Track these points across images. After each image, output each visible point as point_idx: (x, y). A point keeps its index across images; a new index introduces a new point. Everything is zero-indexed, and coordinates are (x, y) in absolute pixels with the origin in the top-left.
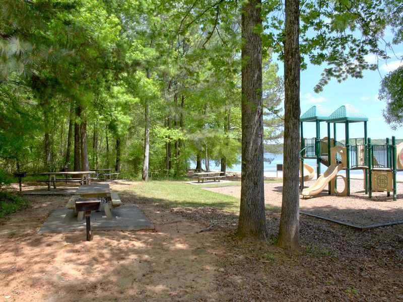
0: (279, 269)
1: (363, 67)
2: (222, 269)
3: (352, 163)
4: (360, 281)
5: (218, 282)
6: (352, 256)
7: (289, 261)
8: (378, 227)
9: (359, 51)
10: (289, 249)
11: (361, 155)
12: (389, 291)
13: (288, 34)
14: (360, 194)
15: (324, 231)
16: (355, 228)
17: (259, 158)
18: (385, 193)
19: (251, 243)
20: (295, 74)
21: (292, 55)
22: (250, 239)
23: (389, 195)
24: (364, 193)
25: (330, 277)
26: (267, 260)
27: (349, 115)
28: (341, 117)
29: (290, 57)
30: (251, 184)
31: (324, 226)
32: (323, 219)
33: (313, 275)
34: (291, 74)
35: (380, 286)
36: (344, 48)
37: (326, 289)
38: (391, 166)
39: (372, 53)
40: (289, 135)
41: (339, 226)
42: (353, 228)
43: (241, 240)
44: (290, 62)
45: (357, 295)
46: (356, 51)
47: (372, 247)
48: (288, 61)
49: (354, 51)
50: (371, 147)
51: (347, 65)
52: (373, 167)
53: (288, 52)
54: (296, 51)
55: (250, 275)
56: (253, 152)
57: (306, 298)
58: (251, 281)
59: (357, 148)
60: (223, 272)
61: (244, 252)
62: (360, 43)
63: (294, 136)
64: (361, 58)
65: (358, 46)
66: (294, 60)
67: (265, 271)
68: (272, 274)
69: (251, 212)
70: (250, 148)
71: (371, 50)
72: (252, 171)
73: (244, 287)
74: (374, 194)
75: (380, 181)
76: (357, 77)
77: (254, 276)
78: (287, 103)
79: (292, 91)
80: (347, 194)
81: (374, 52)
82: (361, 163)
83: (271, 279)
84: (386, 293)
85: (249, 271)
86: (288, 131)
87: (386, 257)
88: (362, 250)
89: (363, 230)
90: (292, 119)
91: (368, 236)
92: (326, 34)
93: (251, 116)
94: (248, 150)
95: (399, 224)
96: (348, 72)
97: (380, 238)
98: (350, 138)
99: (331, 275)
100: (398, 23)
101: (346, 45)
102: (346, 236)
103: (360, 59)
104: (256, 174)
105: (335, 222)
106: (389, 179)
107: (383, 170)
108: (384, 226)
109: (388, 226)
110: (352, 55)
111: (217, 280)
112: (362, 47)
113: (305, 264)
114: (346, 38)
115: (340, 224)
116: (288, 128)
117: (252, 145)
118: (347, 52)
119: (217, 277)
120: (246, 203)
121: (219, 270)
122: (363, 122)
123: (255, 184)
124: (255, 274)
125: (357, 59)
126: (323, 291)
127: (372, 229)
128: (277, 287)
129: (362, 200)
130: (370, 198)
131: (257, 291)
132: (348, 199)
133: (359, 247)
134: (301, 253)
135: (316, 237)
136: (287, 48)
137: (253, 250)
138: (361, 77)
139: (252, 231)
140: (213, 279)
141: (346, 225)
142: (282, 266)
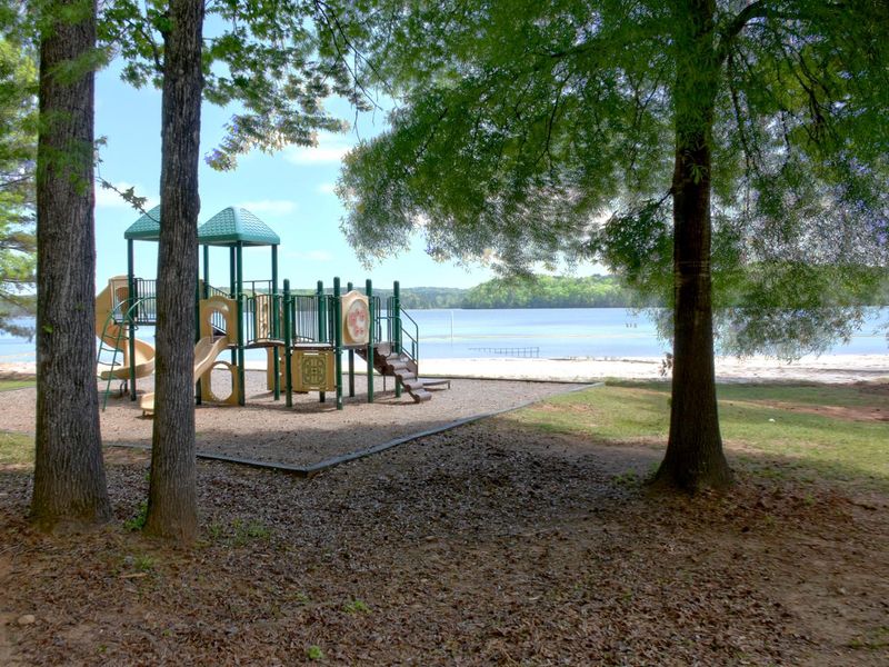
0: (176, 588)
1: (314, 123)
2: (30, 618)
3: (247, 336)
4: (355, 581)
5: (28, 656)
6: (313, 532)
7: (189, 564)
8: (335, 466)
9: (310, 87)
10: (178, 537)
11: (264, 317)
12: (419, 591)
13: (179, 16)
14: (261, 400)
15: (229, 485)
16: (293, 471)
17: (85, 316)
18: (314, 395)
19: (78, 534)
20: (190, 114)
21: (186, 67)
22: (72, 526)
23: (322, 398)
24: (272, 398)
25: (293, 586)
26: (137, 572)
27: (243, 229)
28: (225, 232)
29: (181, 71)
30: (69, 385)
31: (222, 473)
32: (215, 459)
33: (255, 587)
34: (181, 114)
35: (395, 584)
36: (278, 75)
37: (304, 614)
38: (331, 339)
39: (336, 95)
40: (173, 261)
41: (255, 472)
42: (286, 472)
43: (48, 530)
44: (179, 84)
45: (369, 611)
46: (302, 87)
47: (344, 508)
48: (175, 81)
49: (298, 86)
50: (290, 299)
51: (282, 113)
52: (294, 343)
53: (175, 60)
54: (194, 60)
55: (109, 617)
56: (71, 301)
57: (271, 643)
58: (119, 633)
59: (255, 301)
60: (33, 625)
61: (69, 561)
62: (313, 69)
63: (185, 263)
64: (314, 102)
65: (308, 74)
66: (189, 79)
67: (143, 600)
68: (162, 603)
69: (69, 456)
70: (64, 292)
71: (336, 89)
72: (70, 351)
73: (109, 651)
74: (296, 399)
75: (309, 371)
76: (300, 142)
77: (122, 620)
78: (168, 182)
79: (183, 156)
80: (238, 400)
81: (342, 92)
82: (264, 335)
83: (165, 616)
84: (415, 595)
85: (101, 606)
86: (171, 250)
87: (377, 523)
88: (326, 516)
89: (310, 475)
90: (181, 223)
91: (324, 486)
92: (245, 36)
93: (67, 210)
94: (58, 295)
95: (371, 454)
96: (282, 129)
97: (346, 486)
98: (244, 279)
99: (292, 581)
100: (367, 44)
101: (282, 69)
102: (280, 491)
103: (309, 104)
104: (80, 357)
105: (245, 464)
106: (327, 364)
107: (310, 348)
108: (346, 462)
109: (353, 460)
110: (293, 94)
111: (24, 652)
112: (318, 79)
113: (228, 564)
114: (283, 53)
115: (258, 467)
116: (170, 243)
117: (67, 284)
118: (281, 84)
119: (20, 644)
120: (54, 434)
121: (21, 621)
122: (270, 247)
123: (79, 384)
124: (120, 611)
125: (302, 103)
126: (302, 620)
127: (325, 469)
128: (193, 634)
129: (274, 412)
130: (289, 407)
131: (149, 655)
132: (245, 412)
133: (317, 510)
134: (208, 543)
135: (218, 500)
136: (174, 48)
137: (92, 553)
138: (308, 143)
139: (74, 505)
140: (10, 651)
141: (271, 468)
142: (178, 581)
